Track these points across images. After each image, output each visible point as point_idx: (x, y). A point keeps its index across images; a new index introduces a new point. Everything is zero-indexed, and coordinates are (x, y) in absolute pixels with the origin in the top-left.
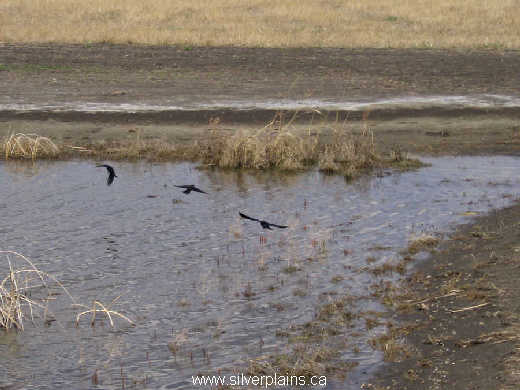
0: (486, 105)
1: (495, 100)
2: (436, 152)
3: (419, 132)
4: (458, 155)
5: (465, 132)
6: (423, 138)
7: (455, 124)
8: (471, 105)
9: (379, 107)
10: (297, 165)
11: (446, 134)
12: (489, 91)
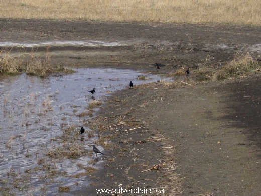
0: (93, 45)
1: (97, 43)
2: (77, 66)
3: (66, 57)
4: (88, 68)
5: (88, 57)
6: (68, 60)
7: (83, 54)
8: (87, 45)
9: (43, 46)
10: (15, 71)
11: (79, 58)
12: (92, 39)
